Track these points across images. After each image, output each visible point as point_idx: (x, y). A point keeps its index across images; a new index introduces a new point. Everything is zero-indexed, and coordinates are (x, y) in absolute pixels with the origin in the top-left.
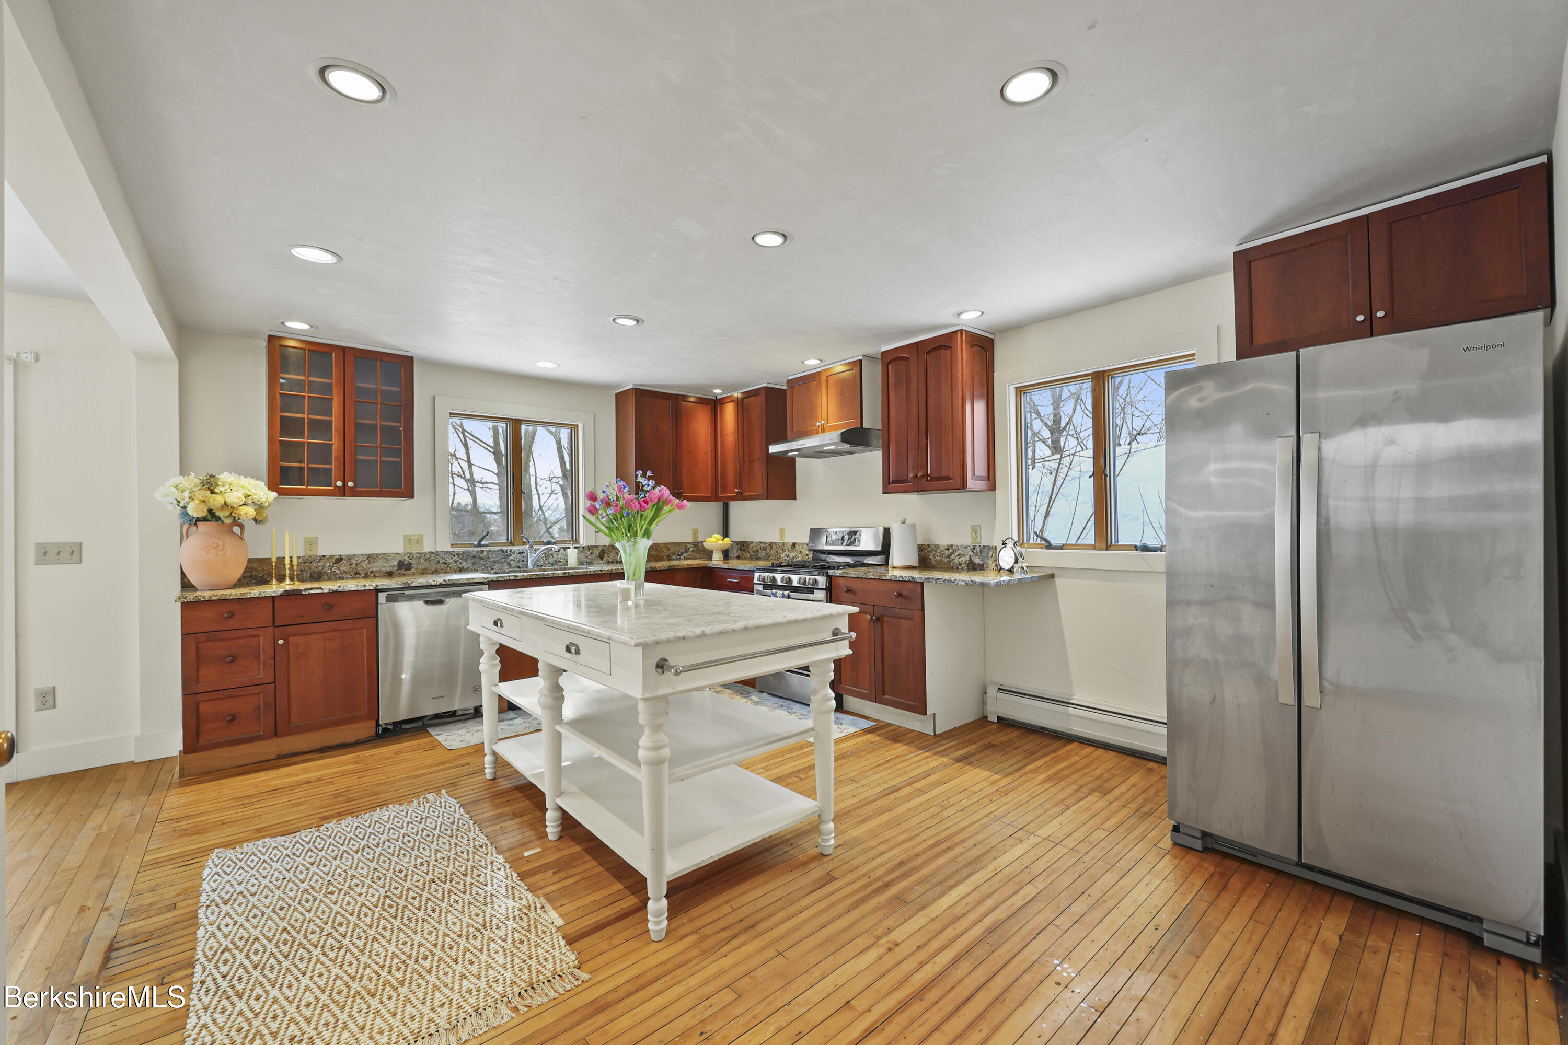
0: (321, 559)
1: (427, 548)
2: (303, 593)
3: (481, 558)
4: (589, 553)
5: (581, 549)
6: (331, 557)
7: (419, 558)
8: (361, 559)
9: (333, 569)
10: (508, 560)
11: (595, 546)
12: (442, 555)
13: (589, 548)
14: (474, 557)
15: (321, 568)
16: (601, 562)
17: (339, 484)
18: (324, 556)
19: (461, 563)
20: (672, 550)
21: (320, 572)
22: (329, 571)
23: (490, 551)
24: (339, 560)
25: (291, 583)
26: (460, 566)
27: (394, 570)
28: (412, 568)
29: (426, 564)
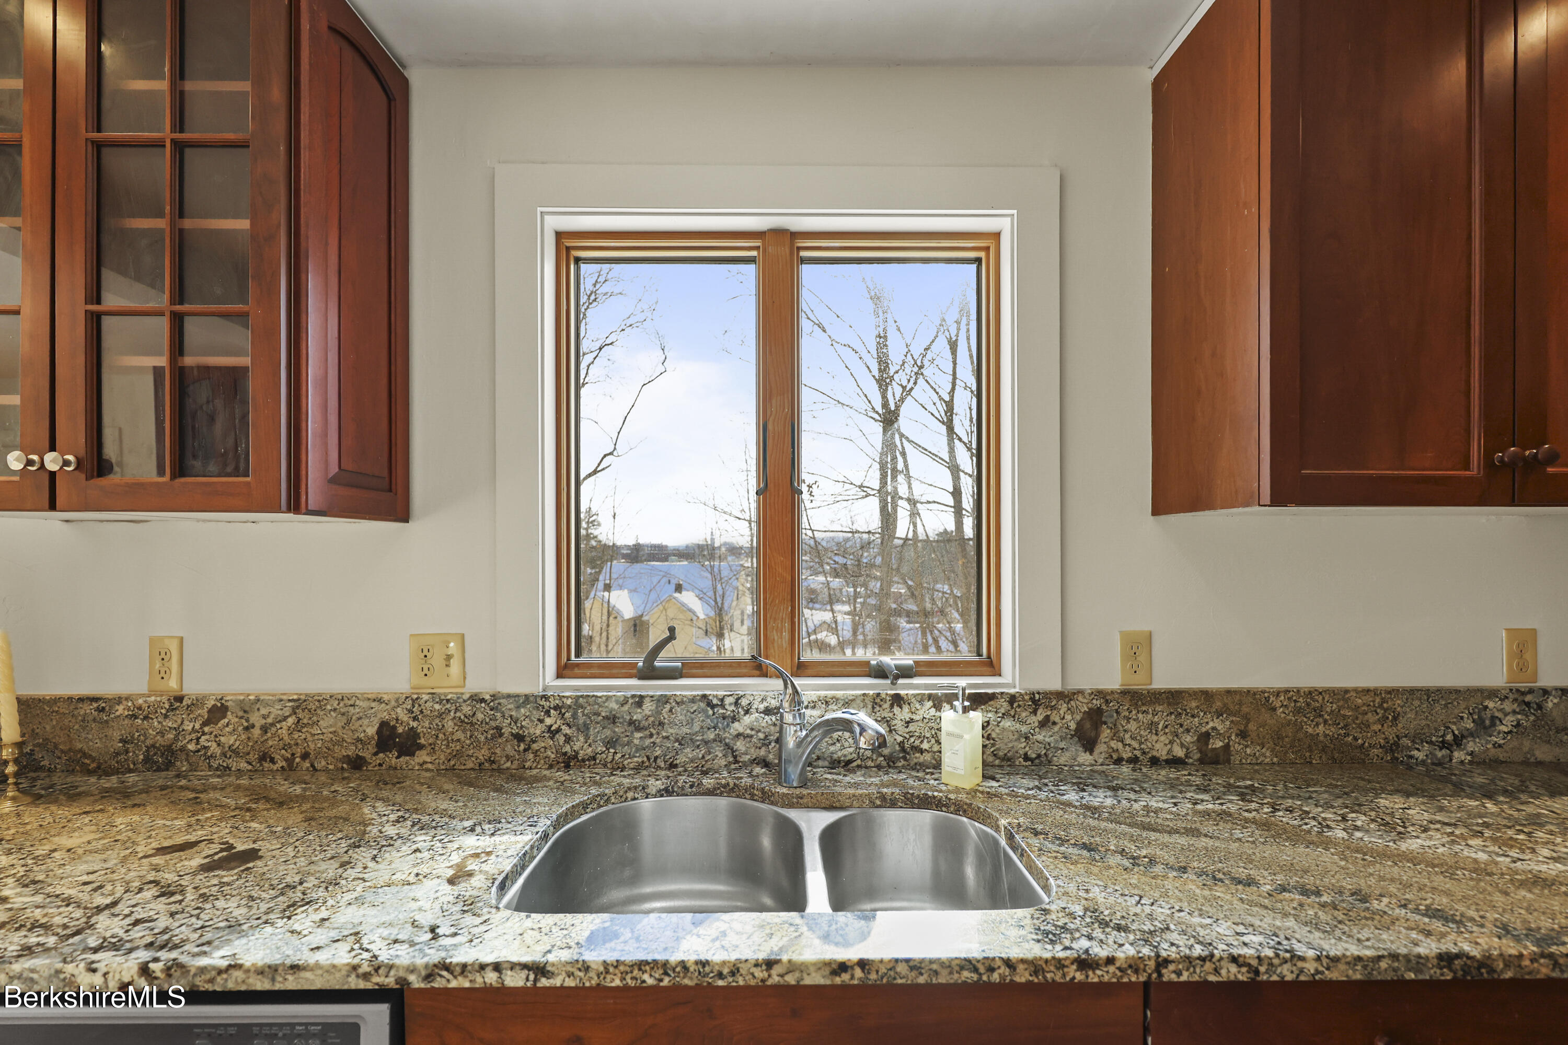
0: (172, 709)
3: (635, 725)
4: (1035, 720)
5: (1004, 706)
6: (198, 702)
7: (441, 715)
8: (276, 711)
9: (203, 741)
10: (728, 736)
11: (1060, 695)
12: (508, 705)
13: (1036, 701)
14: (612, 719)
15: (171, 736)
19: (568, 739)
20: (1410, 721)
21: (169, 748)
22: (191, 747)
23: (663, 700)
24: (219, 711)
26: (567, 748)
27: (366, 754)
28: (421, 747)
29: (459, 735)
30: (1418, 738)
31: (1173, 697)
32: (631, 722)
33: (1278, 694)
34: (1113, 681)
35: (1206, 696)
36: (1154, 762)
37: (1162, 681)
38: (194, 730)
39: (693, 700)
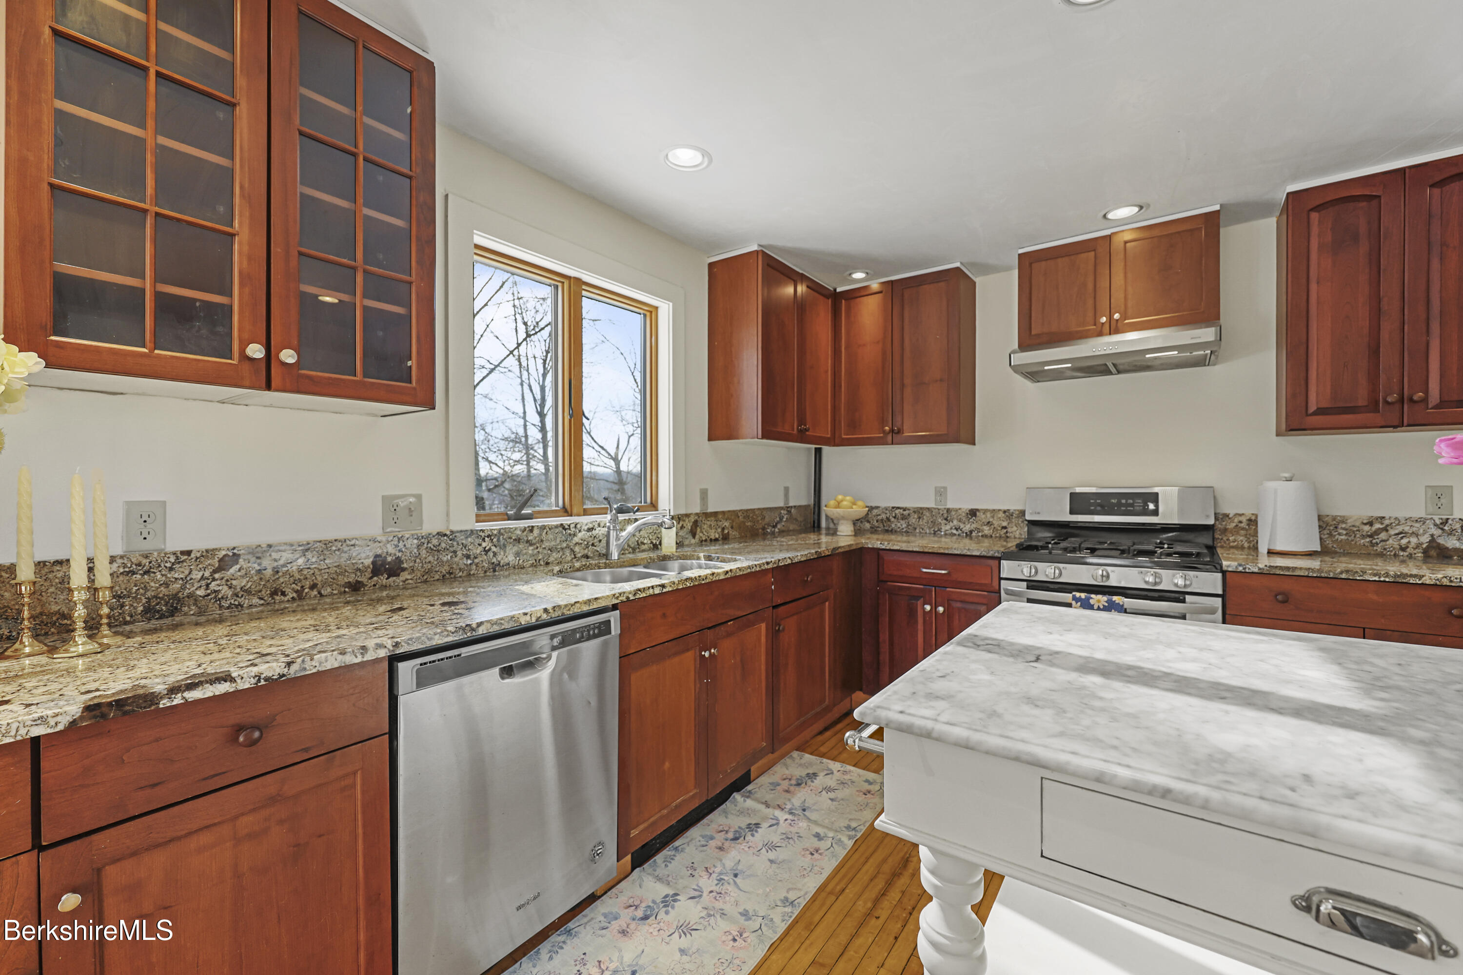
0: (178, 561)
1: (432, 524)
2: (164, 703)
3: (529, 543)
4: (678, 526)
6: (209, 553)
7: (418, 547)
8: (287, 554)
9: (213, 586)
10: (571, 544)
11: (683, 516)
12: (461, 538)
14: (518, 540)
15: (177, 586)
16: (693, 541)
17: (256, 351)
18: (188, 553)
19: (495, 554)
21: (175, 596)
22: (201, 592)
23: (543, 528)
24: (230, 559)
25: (93, 646)
26: (494, 560)
27: (364, 579)
28: (404, 570)
29: (430, 558)
30: (769, 525)
31: (715, 514)
32: (528, 541)
33: (740, 511)
34: (697, 510)
35: (723, 513)
36: (711, 540)
37: (710, 510)
38: (203, 578)
39: (556, 527)
